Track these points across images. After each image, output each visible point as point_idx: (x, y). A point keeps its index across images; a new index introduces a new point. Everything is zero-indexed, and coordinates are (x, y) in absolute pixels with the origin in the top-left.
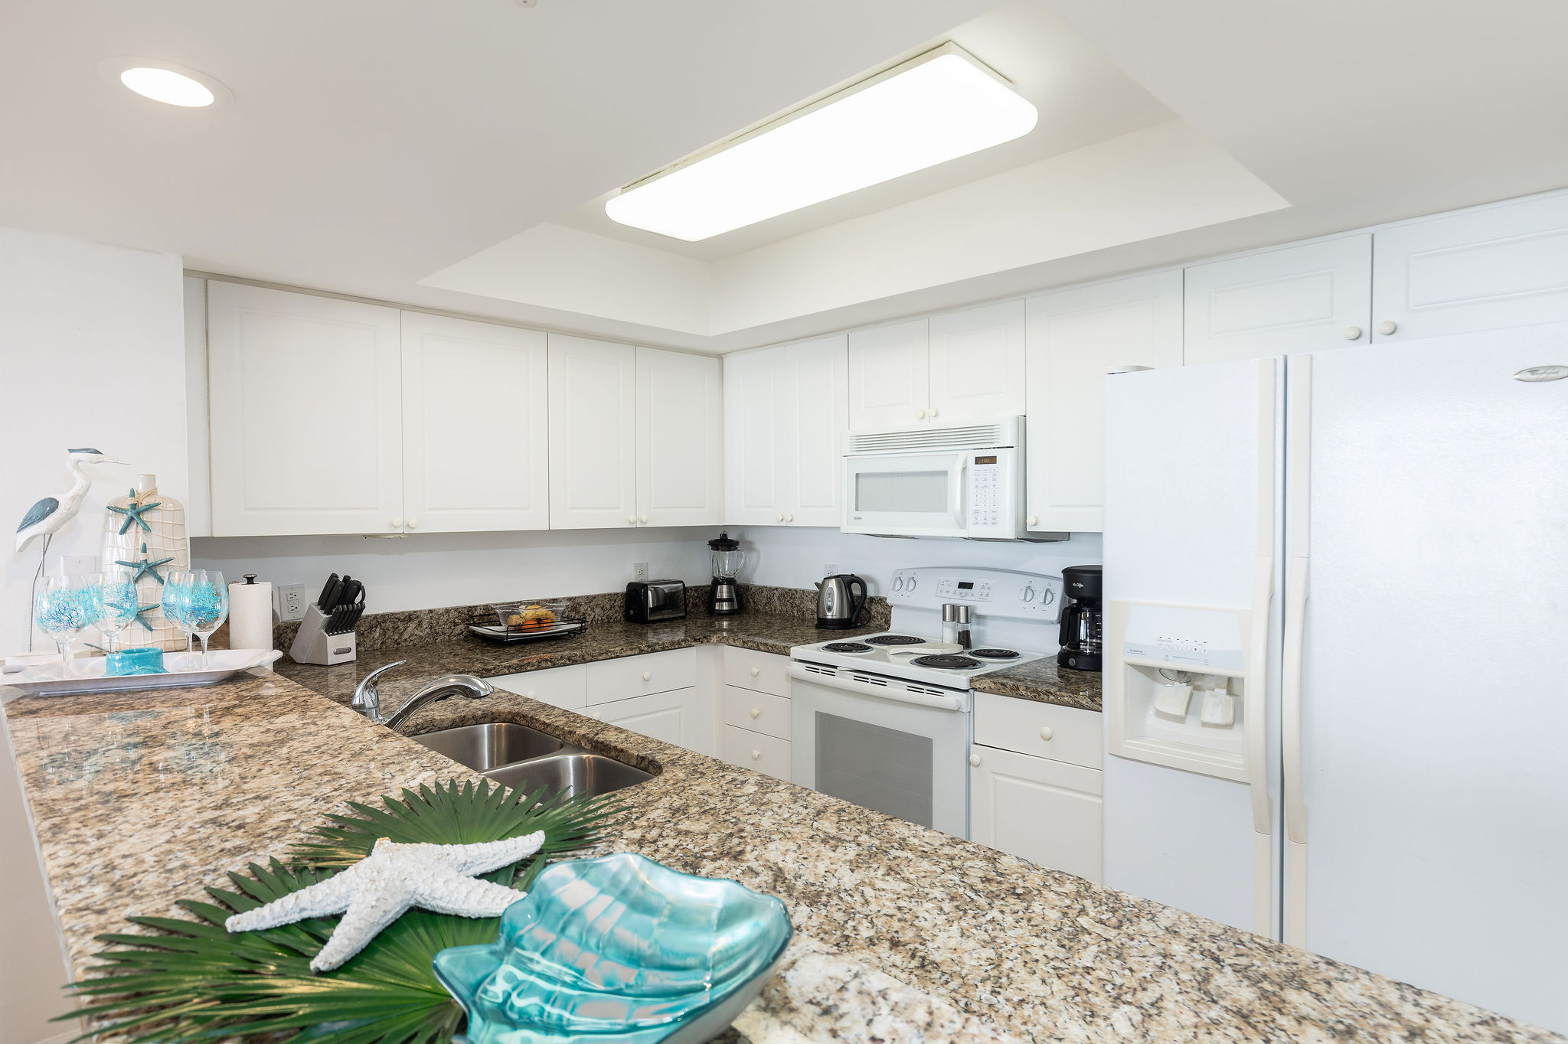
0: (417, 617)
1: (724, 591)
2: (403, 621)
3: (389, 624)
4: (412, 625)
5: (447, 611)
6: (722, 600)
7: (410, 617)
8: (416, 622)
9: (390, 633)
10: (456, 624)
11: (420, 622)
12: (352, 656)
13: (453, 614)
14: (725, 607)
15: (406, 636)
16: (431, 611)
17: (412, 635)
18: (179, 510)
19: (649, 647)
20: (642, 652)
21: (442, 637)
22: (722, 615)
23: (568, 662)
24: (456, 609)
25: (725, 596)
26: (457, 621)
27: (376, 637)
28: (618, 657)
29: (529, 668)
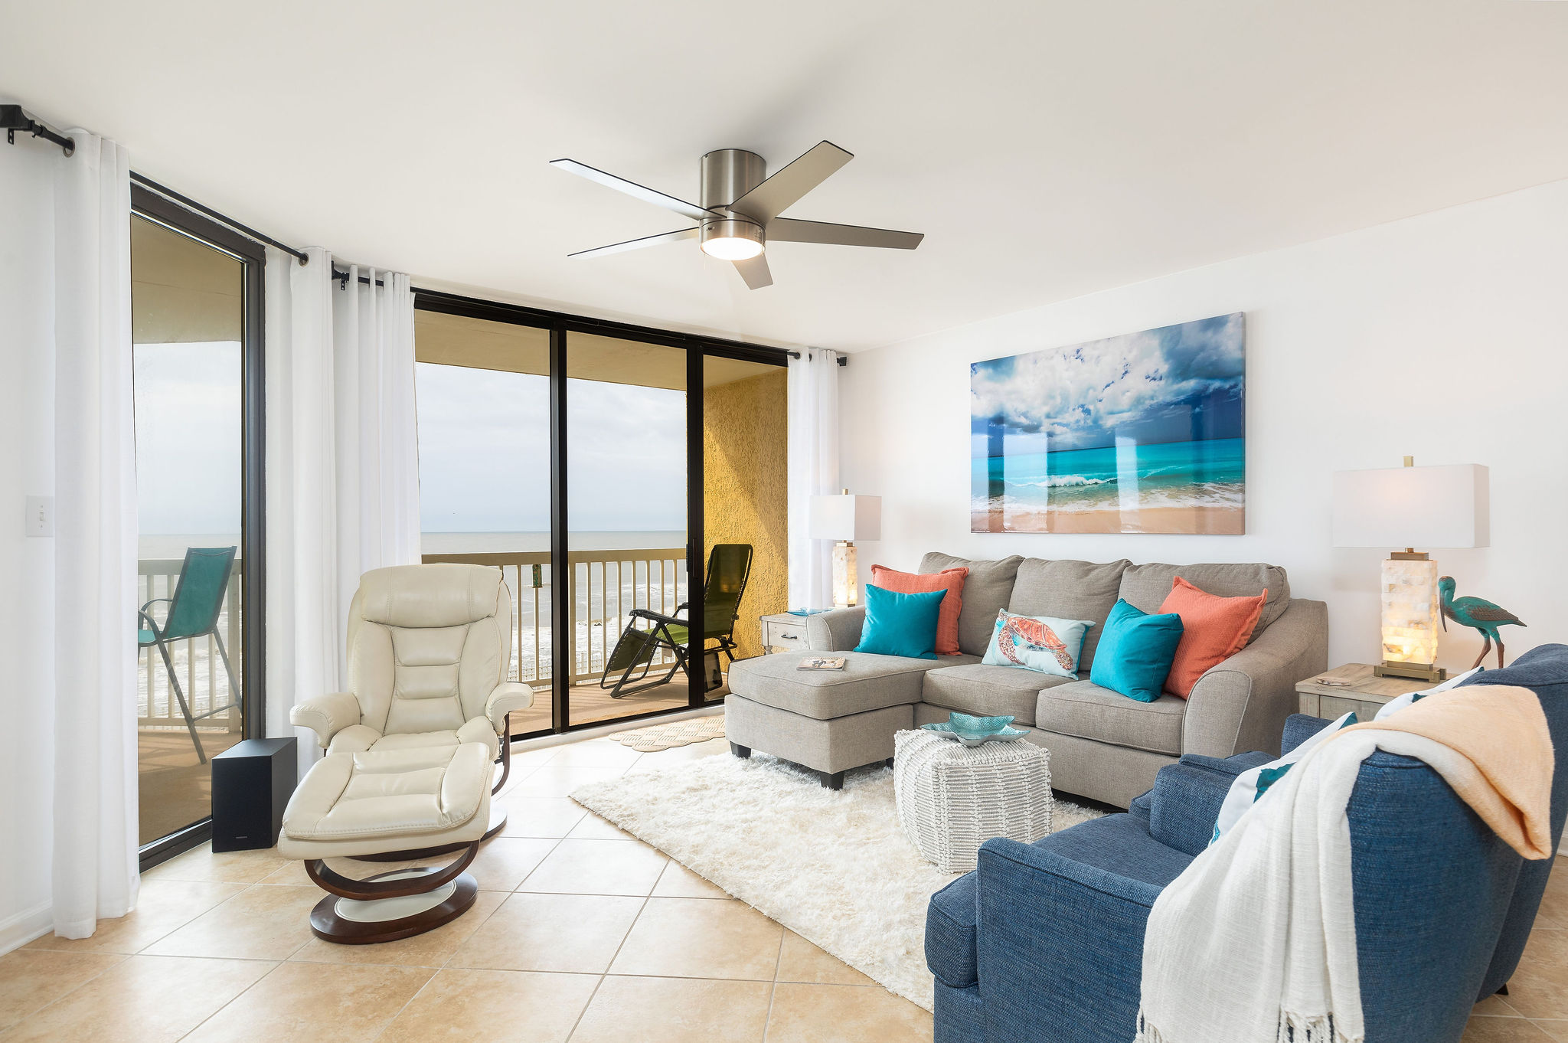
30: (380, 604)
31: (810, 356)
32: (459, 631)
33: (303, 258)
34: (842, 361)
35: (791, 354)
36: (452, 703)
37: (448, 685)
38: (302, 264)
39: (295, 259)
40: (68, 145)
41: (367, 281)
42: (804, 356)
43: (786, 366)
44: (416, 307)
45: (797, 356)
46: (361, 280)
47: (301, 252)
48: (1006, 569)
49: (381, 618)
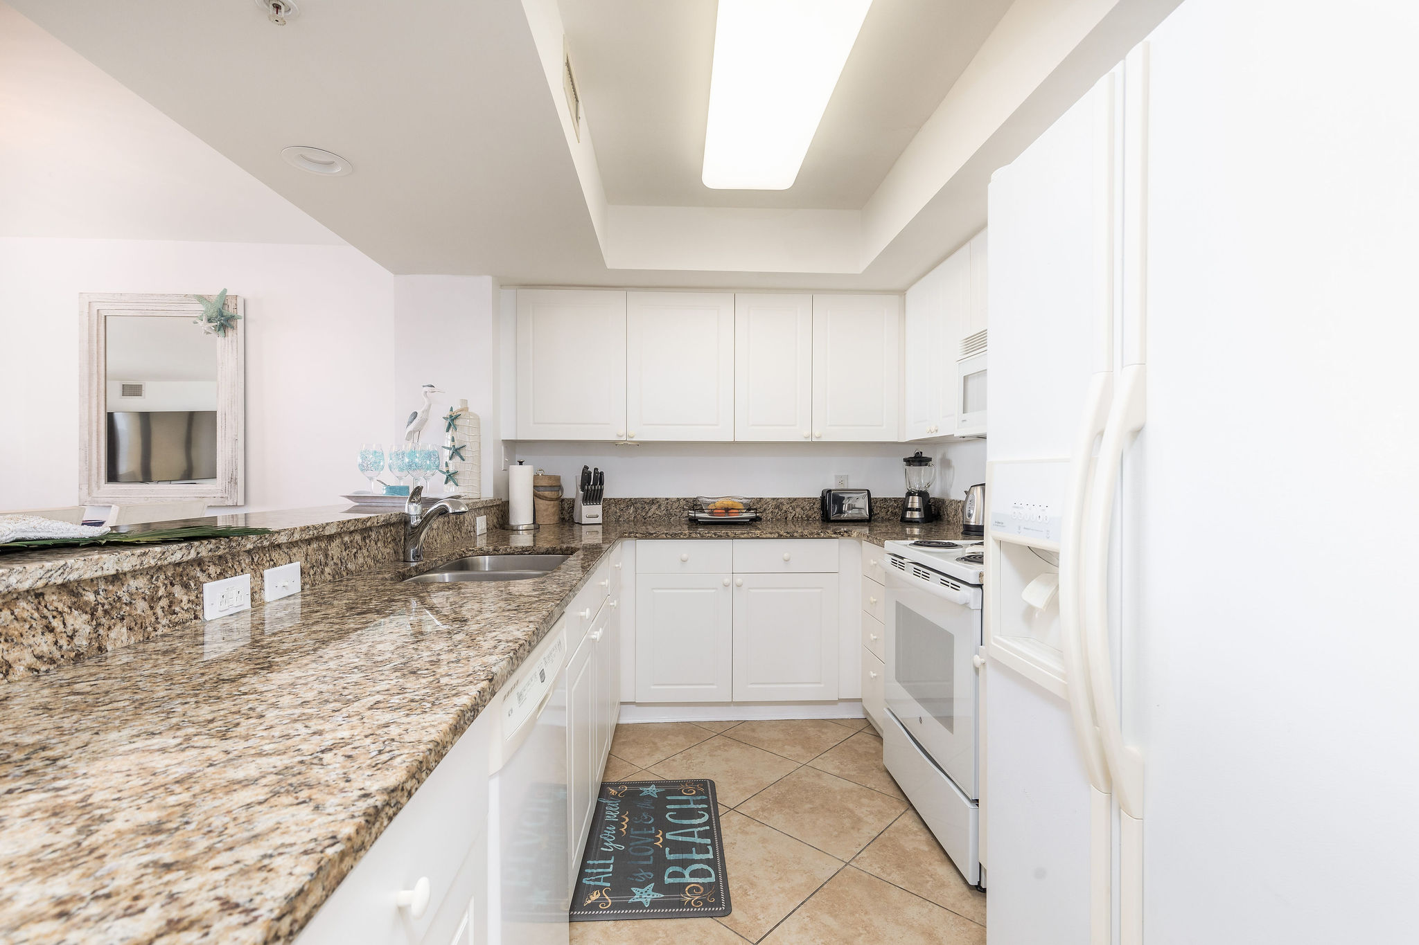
0: (658, 502)
1: (916, 502)
2: (648, 503)
3: (639, 505)
4: (654, 507)
5: (678, 500)
6: (912, 510)
7: (653, 502)
8: (657, 505)
9: (639, 511)
10: (684, 510)
11: (660, 505)
12: (599, 520)
13: (683, 503)
14: (916, 515)
15: (650, 514)
16: (667, 499)
17: (654, 514)
18: (477, 419)
19: (788, 533)
20: (780, 537)
21: (674, 517)
22: (912, 522)
23: (714, 536)
24: (684, 499)
25: (916, 505)
26: (685, 507)
27: (631, 512)
28: (758, 538)
29: (682, 536)
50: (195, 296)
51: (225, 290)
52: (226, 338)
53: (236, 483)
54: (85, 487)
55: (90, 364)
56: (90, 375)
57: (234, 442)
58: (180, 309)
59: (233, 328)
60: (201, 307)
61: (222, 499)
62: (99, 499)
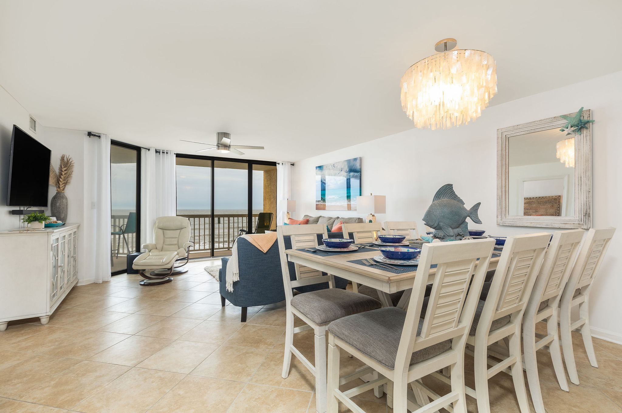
30: (161, 225)
31: (282, 164)
32: (179, 231)
33: (149, 150)
34: (293, 165)
35: (277, 163)
36: (177, 246)
37: (176, 242)
38: (149, 151)
39: (147, 150)
40: (99, 137)
41: (164, 153)
42: (281, 164)
43: (276, 166)
44: (176, 157)
45: (279, 164)
46: (163, 152)
47: (148, 148)
48: (317, 219)
49: (161, 228)
50: (561, 116)
51: (583, 108)
52: (582, 135)
53: (589, 216)
54: (499, 217)
55: (502, 160)
56: (502, 165)
57: (588, 193)
58: (550, 125)
59: (587, 128)
60: (565, 121)
61: (579, 225)
62: (506, 222)
